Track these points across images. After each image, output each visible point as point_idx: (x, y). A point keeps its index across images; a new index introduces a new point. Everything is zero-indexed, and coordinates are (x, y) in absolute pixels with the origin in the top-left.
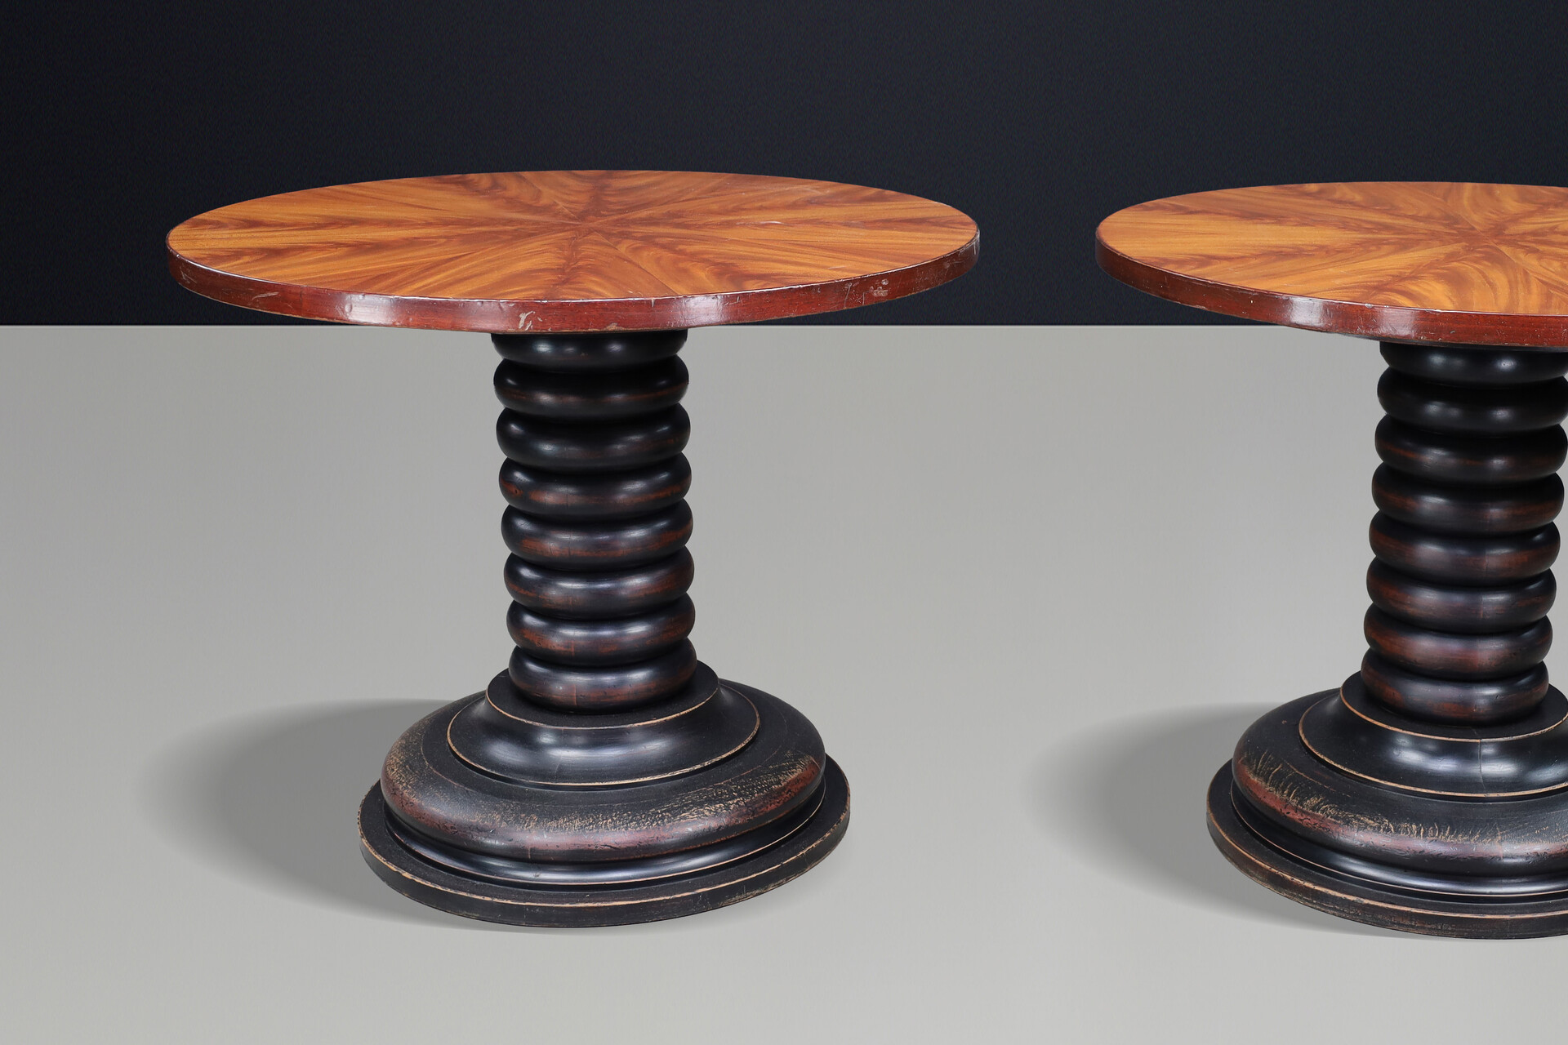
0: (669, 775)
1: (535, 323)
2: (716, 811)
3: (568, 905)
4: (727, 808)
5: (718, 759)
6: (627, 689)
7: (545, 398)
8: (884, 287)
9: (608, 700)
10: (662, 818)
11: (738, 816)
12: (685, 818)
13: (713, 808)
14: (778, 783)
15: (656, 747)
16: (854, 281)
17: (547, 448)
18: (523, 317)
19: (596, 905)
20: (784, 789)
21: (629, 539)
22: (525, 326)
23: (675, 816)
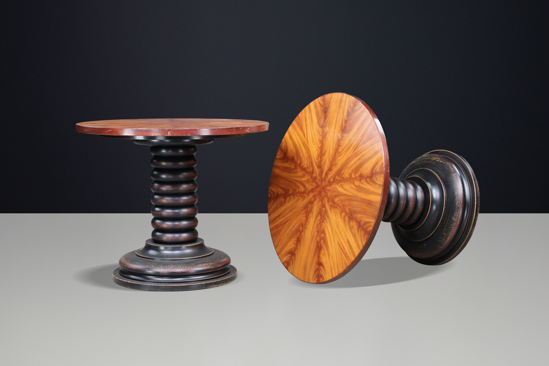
0: (194, 257)
1: (172, 134)
2: (206, 265)
3: (171, 285)
4: (209, 264)
5: (205, 255)
6: (182, 238)
7: (164, 164)
8: (249, 130)
9: (178, 240)
10: (193, 266)
11: (211, 267)
12: (199, 266)
13: (205, 264)
14: (221, 261)
15: (188, 251)
16: (242, 127)
17: (164, 176)
18: (169, 132)
19: (178, 285)
20: (222, 262)
21: (183, 199)
22: (169, 135)
23: (196, 265)
